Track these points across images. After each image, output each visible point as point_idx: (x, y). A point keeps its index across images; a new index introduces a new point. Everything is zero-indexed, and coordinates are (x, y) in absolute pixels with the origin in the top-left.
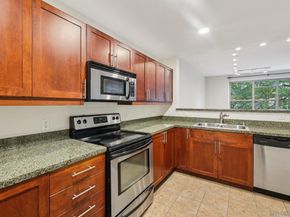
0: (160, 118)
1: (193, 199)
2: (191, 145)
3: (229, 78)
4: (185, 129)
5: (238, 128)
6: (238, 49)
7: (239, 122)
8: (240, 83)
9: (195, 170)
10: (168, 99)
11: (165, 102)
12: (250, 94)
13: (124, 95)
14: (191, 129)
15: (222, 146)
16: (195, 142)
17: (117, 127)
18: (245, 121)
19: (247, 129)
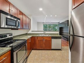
0: (26, 34)
1: (39, 57)
2: (37, 41)
3: (43, 23)
4: (35, 37)
5: (48, 35)
7: (48, 34)
8: (45, 25)
9: (38, 48)
10: (29, 28)
11: (28, 29)
12: (47, 27)
13: (16, 26)
14: (37, 37)
15: (45, 40)
16: (38, 40)
17: (11, 38)
19: (50, 36)
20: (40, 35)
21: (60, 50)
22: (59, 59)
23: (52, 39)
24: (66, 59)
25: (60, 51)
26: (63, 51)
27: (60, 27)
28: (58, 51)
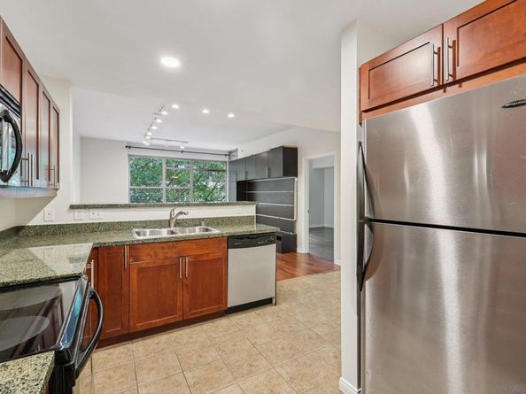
0: (16, 233)
2: (134, 276)
6: (175, 106)
16: (140, 271)
18: (203, 219)
20: (148, 235)
21: (268, 302)
22: (283, 349)
23: (231, 251)
24: (310, 338)
25: (268, 309)
26: (283, 306)
27: (242, 178)
28: (259, 311)
